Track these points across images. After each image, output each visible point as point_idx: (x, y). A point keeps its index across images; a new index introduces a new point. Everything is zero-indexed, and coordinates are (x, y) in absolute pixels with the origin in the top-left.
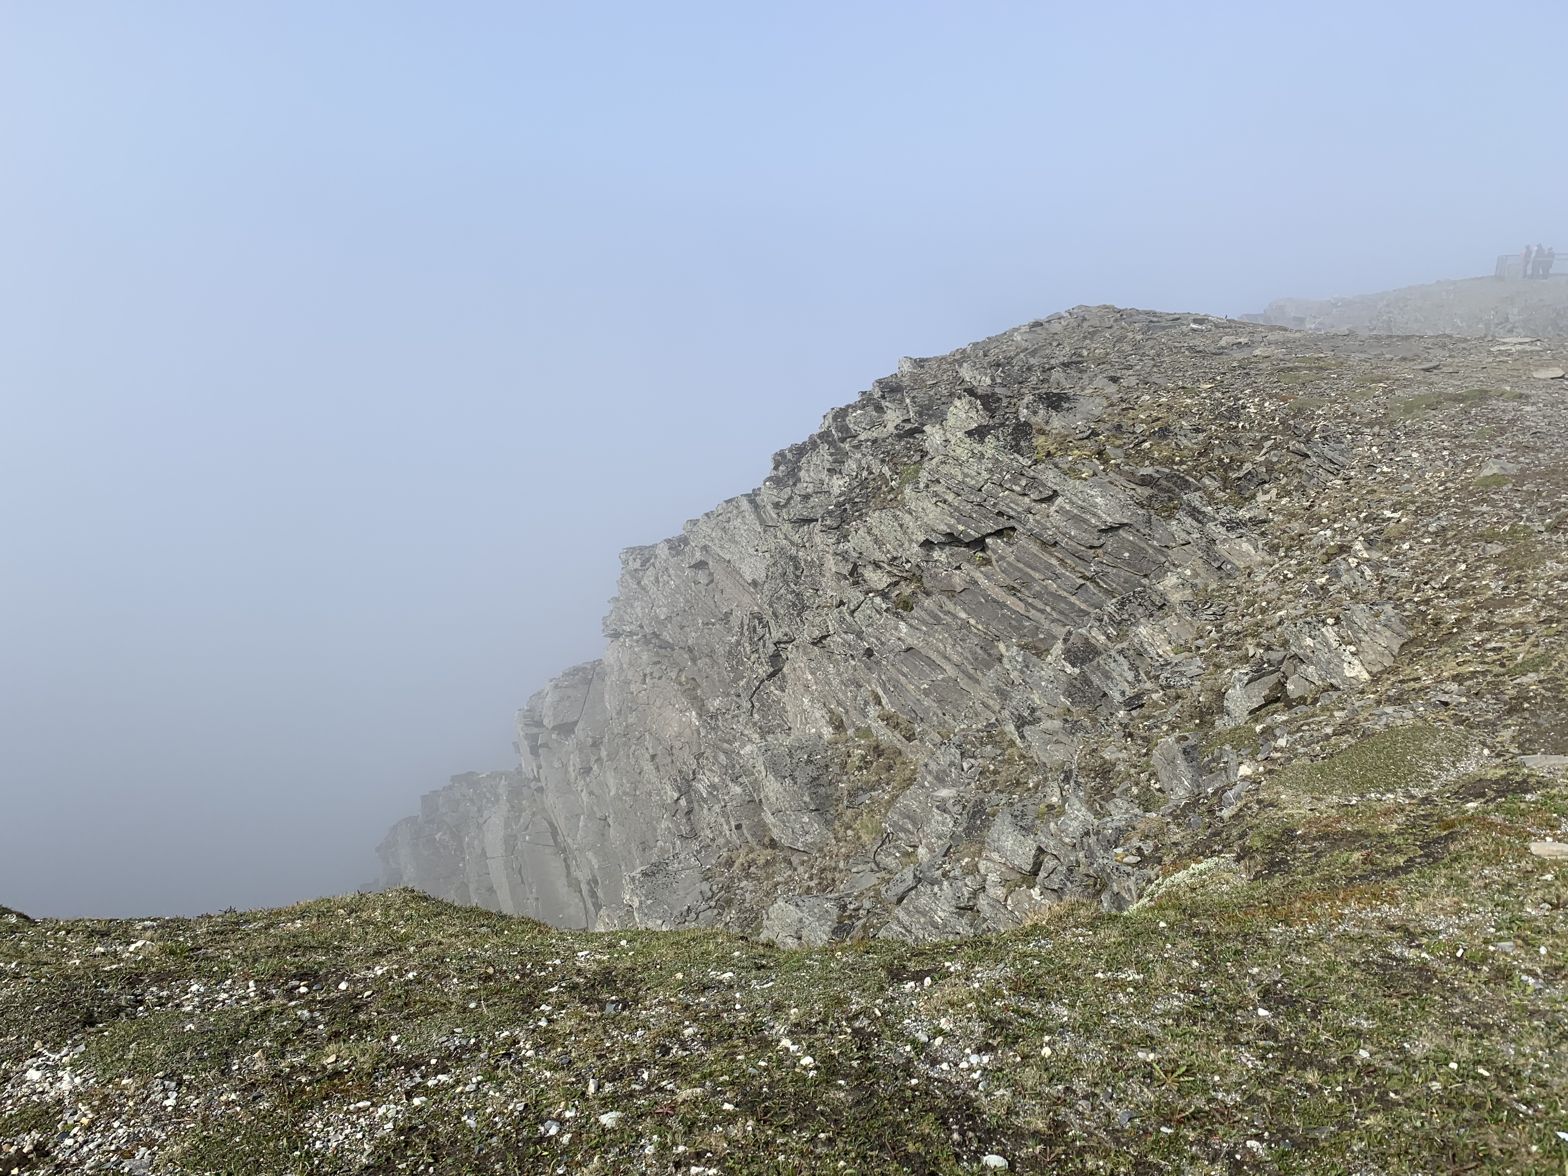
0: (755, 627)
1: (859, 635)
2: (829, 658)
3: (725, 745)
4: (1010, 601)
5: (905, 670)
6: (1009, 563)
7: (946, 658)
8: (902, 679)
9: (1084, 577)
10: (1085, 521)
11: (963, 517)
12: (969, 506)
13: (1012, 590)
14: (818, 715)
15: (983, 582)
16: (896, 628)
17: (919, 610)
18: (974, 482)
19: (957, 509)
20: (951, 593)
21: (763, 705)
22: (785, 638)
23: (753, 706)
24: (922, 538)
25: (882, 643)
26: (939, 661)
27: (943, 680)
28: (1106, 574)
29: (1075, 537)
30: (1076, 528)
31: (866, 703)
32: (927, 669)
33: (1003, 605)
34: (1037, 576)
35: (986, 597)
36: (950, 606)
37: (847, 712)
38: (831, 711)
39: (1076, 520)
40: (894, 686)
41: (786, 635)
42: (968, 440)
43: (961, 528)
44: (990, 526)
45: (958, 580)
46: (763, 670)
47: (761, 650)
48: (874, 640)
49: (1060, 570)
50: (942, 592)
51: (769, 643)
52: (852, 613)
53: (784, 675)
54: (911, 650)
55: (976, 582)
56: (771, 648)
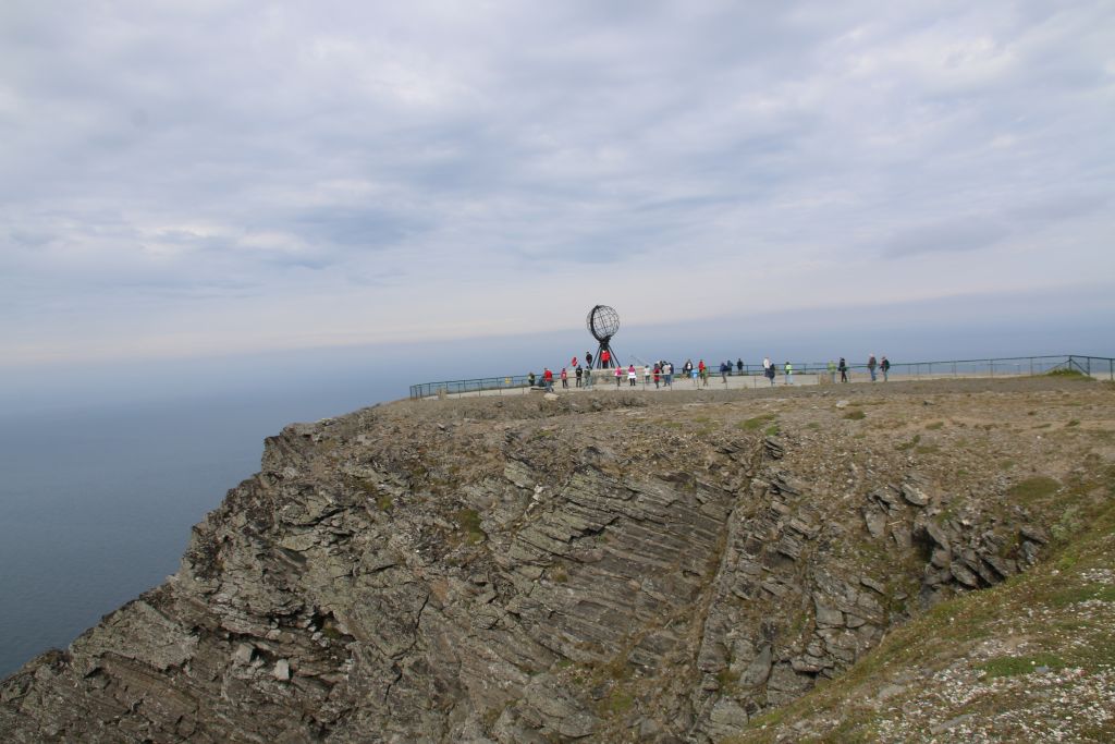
4: (631, 556)
6: (622, 537)
7: (608, 600)
8: (583, 621)
9: (665, 533)
10: (658, 504)
11: (591, 518)
12: (594, 511)
13: (630, 550)
15: (613, 551)
16: (567, 594)
18: (590, 498)
19: (587, 514)
20: (594, 562)
21: (396, 703)
23: (389, 707)
24: (568, 537)
26: (602, 602)
27: (607, 612)
28: (674, 528)
29: (655, 513)
30: (654, 508)
32: (595, 610)
33: (627, 560)
34: (640, 539)
35: (616, 558)
36: (595, 570)
39: (654, 504)
43: (592, 524)
44: (607, 519)
45: (597, 554)
49: (652, 532)
50: (589, 564)
51: (386, 659)
52: (528, 595)
53: (407, 678)
54: (582, 603)
55: (608, 552)
56: (391, 663)
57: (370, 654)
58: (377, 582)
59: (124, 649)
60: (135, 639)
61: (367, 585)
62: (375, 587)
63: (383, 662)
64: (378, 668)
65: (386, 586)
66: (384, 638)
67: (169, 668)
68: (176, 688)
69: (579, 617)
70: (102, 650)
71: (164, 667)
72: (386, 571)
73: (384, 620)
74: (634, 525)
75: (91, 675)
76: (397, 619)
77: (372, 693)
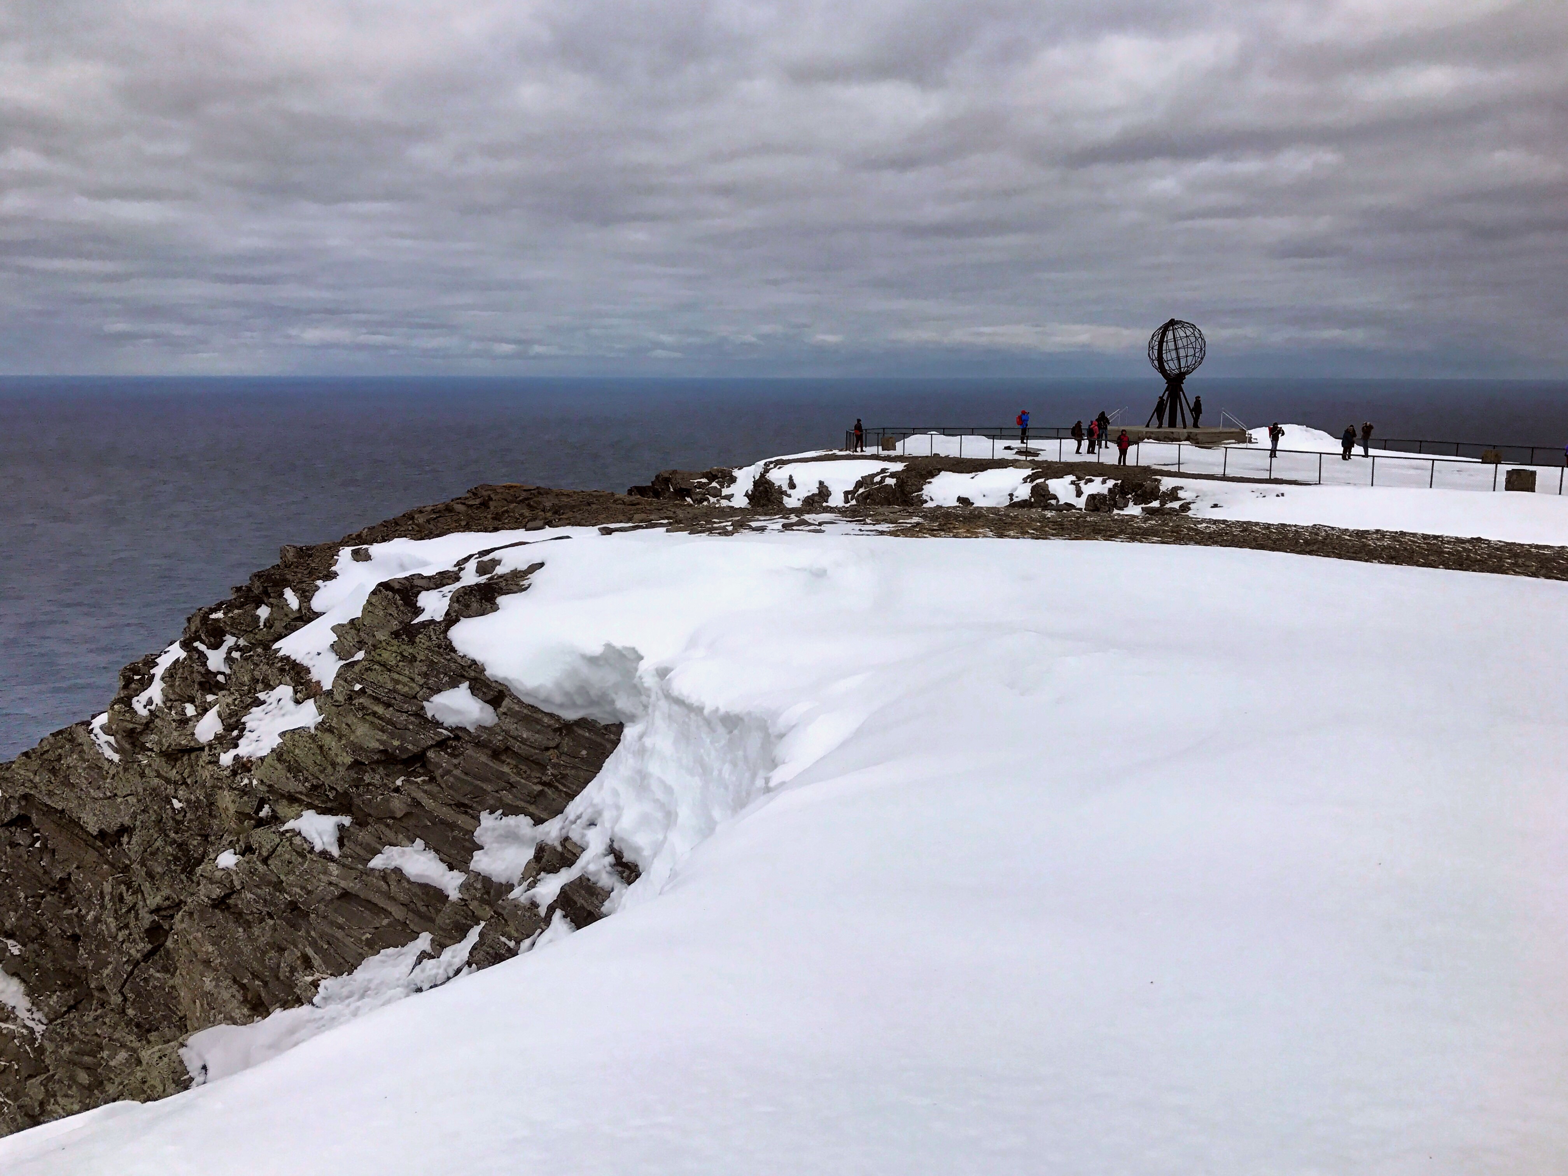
0: (121, 894)
1: (278, 886)
2: (237, 921)
3: (87, 1059)
5: (341, 920)
6: (456, 778)
7: (393, 899)
8: (339, 934)
9: (541, 783)
10: (537, 722)
11: (397, 730)
12: (404, 717)
13: (463, 807)
14: (226, 995)
15: (428, 803)
16: (326, 872)
17: (352, 846)
18: (406, 689)
19: (390, 722)
21: (139, 995)
22: (167, 903)
23: (125, 999)
24: (349, 760)
25: (309, 893)
26: (382, 903)
27: (389, 925)
28: (564, 776)
29: (526, 740)
30: (528, 730)
31: (293, 970)
32: (367, 914)
34: (489, 788)
35: (433, 819)
36: (390, 835)
37: (266, 984)
38: (243, 987)
39: (527, 721)
40: (329, 943)
41: (167, 899)
42: (395, 642)
43: (396, 743)
45: (398, 804)
46: (138, 948)
47: (132, 925)
48: (298, 890)
49: (514, 778)
50: (380, 820)
51: (143, 913)
52: (265, 861)
53: (168, 952)
54: (346, 895)
55: (419, 803)
56: (147, 919)
57: (121, 899)
58: (173, 774)
59: (50, 794)
60: (67, 783)
61: (159, 775)
62: (168, 781)
63: (137, 918)
64: (126, 926)
65: (185, 783)
66: (150, 875)
67: (102, 834)
68: (112, 865)
69: (333, 923)
70: (21, 791)
71: (93, 829)
72: (193, 756)
73: (159, 843)
74: (483, 759)
75: (13, 823)
76: (180, 846)
77: (110, 967)
